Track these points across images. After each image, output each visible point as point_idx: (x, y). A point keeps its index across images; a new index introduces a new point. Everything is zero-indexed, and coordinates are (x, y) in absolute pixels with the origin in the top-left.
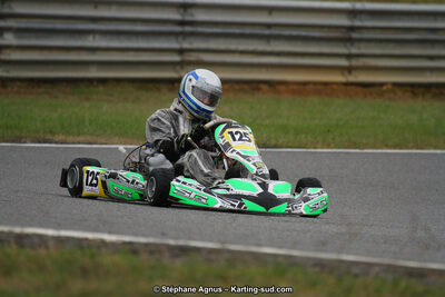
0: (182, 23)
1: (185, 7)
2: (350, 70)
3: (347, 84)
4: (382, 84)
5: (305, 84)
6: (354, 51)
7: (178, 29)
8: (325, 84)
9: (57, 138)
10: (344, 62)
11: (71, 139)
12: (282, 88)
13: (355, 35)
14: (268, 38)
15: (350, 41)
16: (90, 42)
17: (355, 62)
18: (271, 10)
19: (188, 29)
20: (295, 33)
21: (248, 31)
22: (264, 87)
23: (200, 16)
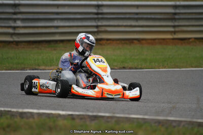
0: (97, 14)
2: (175, 32)
3: (173, 39)
4: (189, 39)
6: (176, 24)
7: (96, 16)
8: (164, 39)
9: (41, 68)
10: (172, 29)
11: (47, 68)
13: (177, 17)
14: (137, 19)
15: (175, 19)
16: (56, 23)
17: (177, 29)
19: (100, 16)
21: (128, 16)
23: (105, 10)
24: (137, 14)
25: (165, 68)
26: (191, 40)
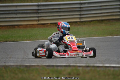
24: (16, 10)
25: (30, 40)
26: (48, 25)
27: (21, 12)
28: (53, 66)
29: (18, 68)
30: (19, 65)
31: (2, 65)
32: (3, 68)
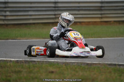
1: (55, 3)
5: (89, 22)
12: (83, 23)
18: (79, 2)
20: (86, 8)
22: (78, 23)
27: (84, 8)
28: (115, 65)
29: (79, 66)
30: (80, 63)
31: (63, 62)
32: (64, 65)
